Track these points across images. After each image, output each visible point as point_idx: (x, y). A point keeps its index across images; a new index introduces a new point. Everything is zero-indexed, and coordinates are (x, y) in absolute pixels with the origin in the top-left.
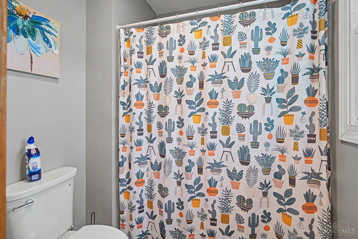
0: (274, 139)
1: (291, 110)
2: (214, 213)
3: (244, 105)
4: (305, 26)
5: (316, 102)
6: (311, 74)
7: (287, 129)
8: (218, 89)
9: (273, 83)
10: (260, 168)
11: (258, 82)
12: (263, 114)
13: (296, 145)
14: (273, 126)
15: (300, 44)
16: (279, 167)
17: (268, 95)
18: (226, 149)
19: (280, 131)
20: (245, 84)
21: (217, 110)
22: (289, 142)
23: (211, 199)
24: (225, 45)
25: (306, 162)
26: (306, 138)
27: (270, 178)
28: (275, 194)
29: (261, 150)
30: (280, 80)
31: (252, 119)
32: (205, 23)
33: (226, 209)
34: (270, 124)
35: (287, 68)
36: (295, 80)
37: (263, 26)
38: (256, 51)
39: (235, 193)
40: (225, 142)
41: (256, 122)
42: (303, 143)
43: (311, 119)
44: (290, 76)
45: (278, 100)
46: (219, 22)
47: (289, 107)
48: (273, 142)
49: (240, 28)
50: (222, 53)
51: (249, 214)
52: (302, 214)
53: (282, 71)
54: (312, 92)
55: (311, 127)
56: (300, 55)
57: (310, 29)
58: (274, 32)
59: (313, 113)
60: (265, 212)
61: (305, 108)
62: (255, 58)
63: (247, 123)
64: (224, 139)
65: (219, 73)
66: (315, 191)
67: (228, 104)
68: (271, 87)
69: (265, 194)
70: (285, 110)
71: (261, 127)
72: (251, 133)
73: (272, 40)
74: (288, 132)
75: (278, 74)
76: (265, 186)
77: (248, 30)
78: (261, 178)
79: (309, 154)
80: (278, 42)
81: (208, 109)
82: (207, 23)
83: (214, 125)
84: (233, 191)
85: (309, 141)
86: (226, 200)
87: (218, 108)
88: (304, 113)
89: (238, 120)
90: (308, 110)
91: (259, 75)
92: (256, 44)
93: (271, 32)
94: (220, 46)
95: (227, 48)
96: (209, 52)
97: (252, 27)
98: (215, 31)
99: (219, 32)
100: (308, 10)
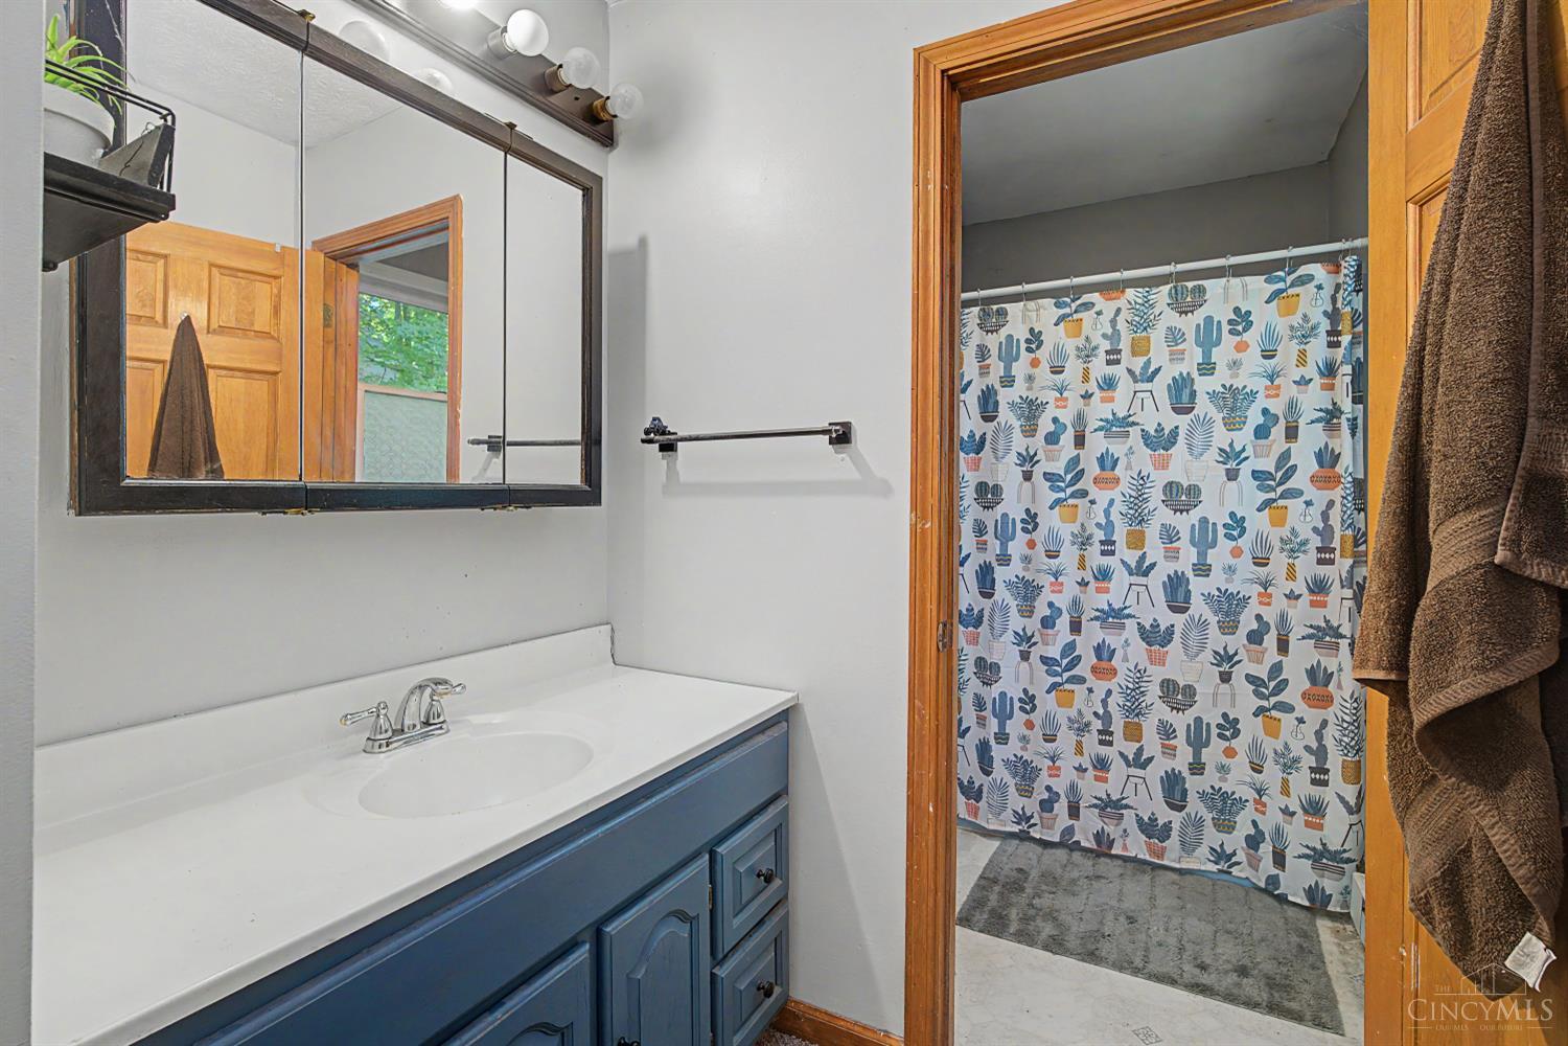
0: (1247, 557)
1: (1282, 496)
2: (1106, 718)
3: (1179, 485)
4: (1313, 322)
5: (1337, 480)
6: (1328, 422)
7: (1275, 535)
8: (1117, 449)
9: (1244, 437)
10: (1213, 619)
11: (1209, 433)
12: (1222, 504)
13: (1291, 568)
14: (1243, 531)
15: (1302, 359)
16: (1259, 617)
17: (1232, 465)
18: (1134, 579)
19: (1262, 541)
20: (1181, 439)
21: (1115, 494)
22: (1279, 561)
23: (1101, 687)
24: (1134, 354)
25: (1313, 604)
26: (1313, 555)
27: (1237, 642)
28: (1250, 678)
29: (1216, 581)
30: (1261, 432)
31: (1195, 516)
32: (1088, 306)
33: (1135, 709)
34: (1237, 524)
35: (1277, 407)
36: (1292, 433)
37: (1223, 314)
38: (1207, 368)
39: (1157, 674)
40: (1133, 565)
41: (1204, 521)
42: (1306, 565)
43: (1325, 516)
44: (1282, 423)
45: (1255, 474)
46: (1122, 303)
47: (1280, 490)
48: (1245, 565)
49: (1171, 318)
50: (1129, 371)
51: (1189, 716)
52: (1302, 709)
53: (1265, 412)
54: (1327, 459)
55: (1325, 532)
56: (1304, 382)
57: (1325, 325)
58: (1245, 330)
59: (1331, 504)
60: (1224, 716)
61: (1311, 492)
62: (1203, 385)
63: (1184, 523)
64: (1132, 557)
65: (1121, 415)
66: (1331, 664)
67: (1143, 483)
68: (1238, 448)
69: (1225, 678)
70: (1272, 495)
71: (1215, 531)
72: (1193, 542)
73: (1241, 347)
74: (1277, 545)
75: (1254, 418)
76: (1226, 658)
77: (1189, 324)
78: (1216, 640)
79: (1319, 587)
80: (1254, 352)
81: (1094, 492)
82: (1093, 304)
83: (1109, 527)
84: (1151, 669)
85: (1320, 562)
86: (1135, 691)
87: (1118, 489)
88: (1308, 503)
89: (1165, 515)
90: (1320, 497)
91: (1211, 421)
92: (1207, 354)
93: (1240, 328)
94: (1125, 356)
95: (1141, 361)
96: (1099, 368)
97: (1198, 317)
98: (1113, 322)
99: (1121, 325)
100: (1320, 287)
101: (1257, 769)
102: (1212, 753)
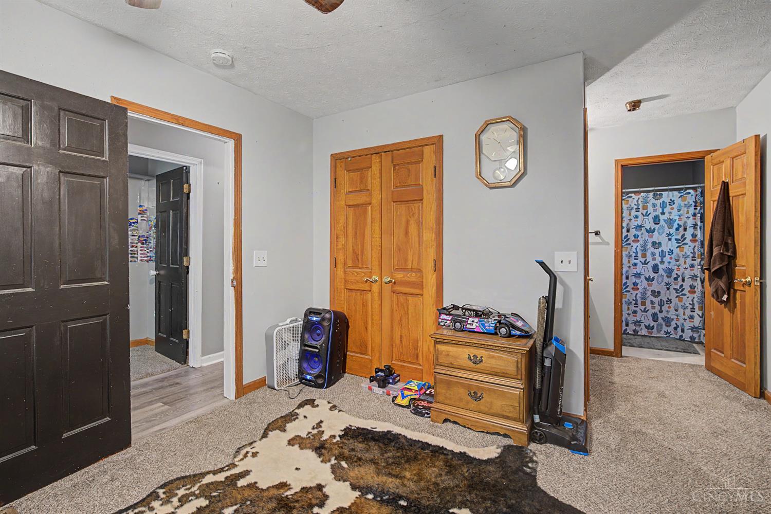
0: (673, 259)
1: (683, 244)
2: (636, 300)
3: (655, 242)
4: (690, 203)
5: (697, 241)
6: (695, 227)
7: (681, 254)
8: (639, 233)
9: (673, 231)
10: (665, 275)
11: (664, 229)
12: (667, 246)
13: (685, 262)
14: (673, 253)
15: (688, 212)
16: (677, 274)
17: (670, 237)
18: (644, 266)
19: (677, 255)
20: (656, 231)
21: (638, 244)
22: (682, 260)
23: (635, 293)
24: (643, 209)
25: (691, 270)
26: (691, 259)
27: (671, 280)
28: (674, 289)
29: (666, 265)
30: (677, 229)
31: (660, 250)
32: (631, 197)
33: (644, 298)
34: (671, 252)
35: (681, 223)
36: (685, 230)
37: (667, 201)
38: (663, 213)
39: (650, 289)
40: (643, 262)
41: (662, 251)
42: (689, 261)
43: (694, 249)
44: (683, 227)
45: (676, 239)
46: (640, 196)
47: (682, 243)
48: (673, 261)
49: (654, 201)
50: (642, 214)
51: (659, 299)
52: (688, 295)
53: (678, 224)
54: (694, 236)
55: (694, 253)
56: (688, 218)
57: (694, 204)
59: (695, 246)
60: (668, 298)
61: (690, 244)
62: (662, 217)
63: (657, 251)
64: (643, 260)
65: (639, 224)
66: (695, 284)
67: (646, 242)
68: (671, 233)
69: (668, 289)
70: (680, 244)
71: (665, 253)
72: (659, 256)
73: (672, 209)
74: (682, 256)
75: (676, 226)
76: (668, 284)
77: (658, 202)
78: (666, 280)
79: (692, 266)
80: (676, 210)
81: (632, 244)
82: (632, 197)
83: (637, 253)
84: (648, 288)
85: (693, 260)
86: (644, 293)
88: (689, 246)
89: (652, 250)
90: (692, 245)
91: (664, 227)
92: (663, 210)
93: (672, 204)
94: (641, 210)
95: (645, 211)
96: (634, 213)
97: (661, 201)
98: (637, 201)
99: (640, 202)
100: (692, 195)
101: (676, 310)
102: (665, 308)
